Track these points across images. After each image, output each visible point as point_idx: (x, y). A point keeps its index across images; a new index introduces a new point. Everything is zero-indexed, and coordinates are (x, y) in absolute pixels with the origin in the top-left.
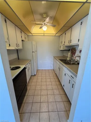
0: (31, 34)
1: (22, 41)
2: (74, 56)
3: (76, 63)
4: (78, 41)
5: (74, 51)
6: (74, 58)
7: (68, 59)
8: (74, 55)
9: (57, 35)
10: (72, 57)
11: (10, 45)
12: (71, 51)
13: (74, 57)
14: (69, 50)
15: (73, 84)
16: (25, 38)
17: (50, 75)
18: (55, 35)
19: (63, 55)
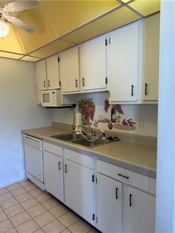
2: (91, 121)
3: (104, 138)
4: (106, 83)
5: (87, 107)
6: (92, 127)
7: (78, 131)
8: (89, 117)
9: (27, 58)
10: (84, 124)
12: (80, 107)
13: (91, 124)
14: (74, 106)
15: (131, 195)
17: (26, 205)
18: (18, 57)
19: (54, 123)
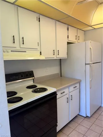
0: (90, 28)
1: (68, 43)
11: (41, 52)
16: (77, 38)
